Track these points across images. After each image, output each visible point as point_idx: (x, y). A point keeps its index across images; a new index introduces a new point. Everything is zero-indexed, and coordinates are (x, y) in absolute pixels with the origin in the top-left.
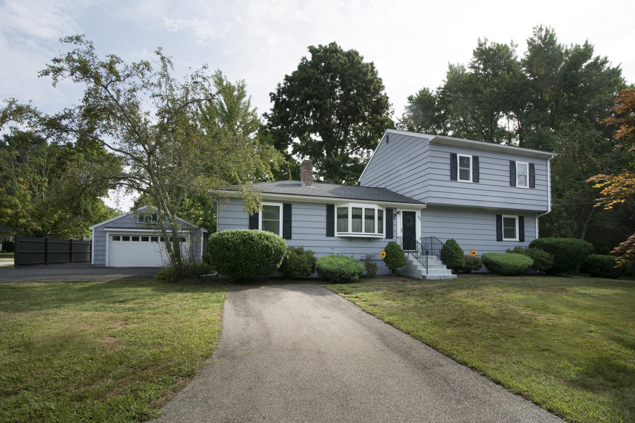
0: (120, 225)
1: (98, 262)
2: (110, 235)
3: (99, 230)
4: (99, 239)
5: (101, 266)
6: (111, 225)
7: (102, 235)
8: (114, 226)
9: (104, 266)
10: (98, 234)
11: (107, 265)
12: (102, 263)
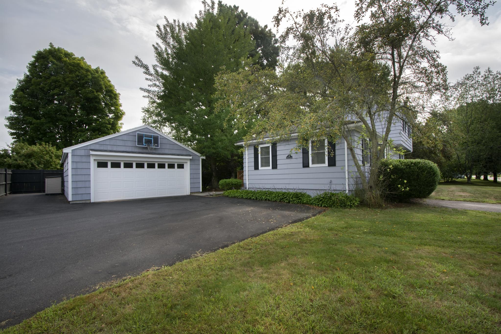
0: (109, 148)
1: (79, 198)
2: (94, 160)
3: (79, 153)
4: (80, 166)
5: (84, 202)
6: (97, 147)
7: (84, 159)
8: (102, 148)
9: (88, 202)
10: (77, 159)
11: (92, 201)
12: (85, 197)
